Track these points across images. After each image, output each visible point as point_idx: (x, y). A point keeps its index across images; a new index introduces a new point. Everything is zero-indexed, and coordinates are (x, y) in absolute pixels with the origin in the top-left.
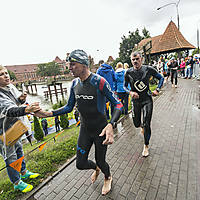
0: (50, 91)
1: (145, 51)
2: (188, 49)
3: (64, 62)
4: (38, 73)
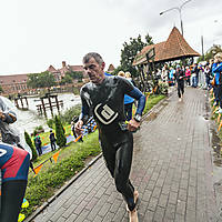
0: (44, 105)
1: (148, 59)
2: (192, 56)
3: (59, 72)
4: (29, 84)
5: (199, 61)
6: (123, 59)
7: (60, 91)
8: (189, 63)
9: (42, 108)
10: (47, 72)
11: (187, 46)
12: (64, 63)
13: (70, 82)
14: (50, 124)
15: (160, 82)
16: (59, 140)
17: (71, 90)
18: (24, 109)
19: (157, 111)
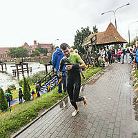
0: (18, 69)
2: (123, 43)
3: (31, 47)
4: (9, 55)
5: (127, 46)
6: (76, 41)
7: (31, 61)
8: (120, 47)
9: (16, 72)
10: (22, 47)
11: (119, 36)
13: (38, 55)
14: (20, 84)
15: (99, 58)
16: (25, 96)
17: (38, 61)
18: (3, 72)
19: (96, 78)
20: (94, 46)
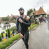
0: (5, 26)
2: (46, 14)
3: (10, 17)
4: (2, 20)
6: (27, 14)
7: (10, 22)
9: (5, 27)
10: (7, 17)
12: (12, 15)
13: (13, 20)
15: (37, 20)
17: (13, 22)
19: (36, 28)
20: (34, 16)
